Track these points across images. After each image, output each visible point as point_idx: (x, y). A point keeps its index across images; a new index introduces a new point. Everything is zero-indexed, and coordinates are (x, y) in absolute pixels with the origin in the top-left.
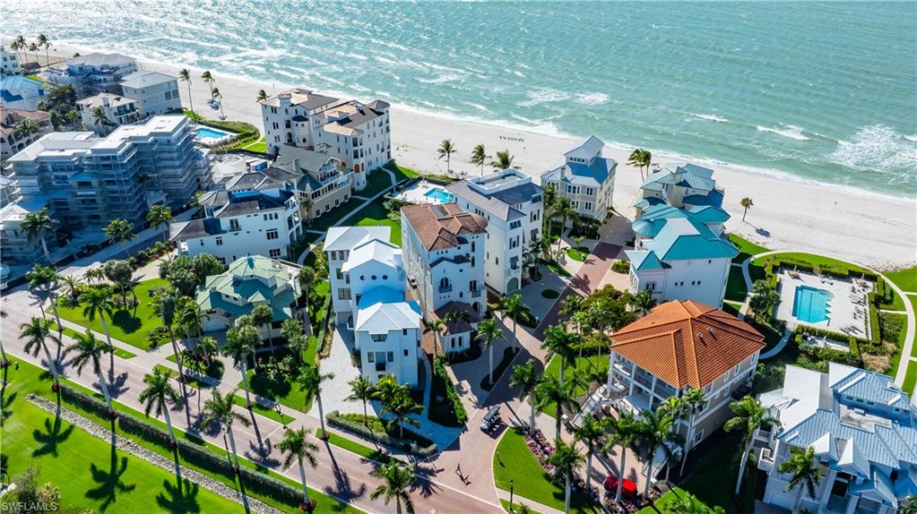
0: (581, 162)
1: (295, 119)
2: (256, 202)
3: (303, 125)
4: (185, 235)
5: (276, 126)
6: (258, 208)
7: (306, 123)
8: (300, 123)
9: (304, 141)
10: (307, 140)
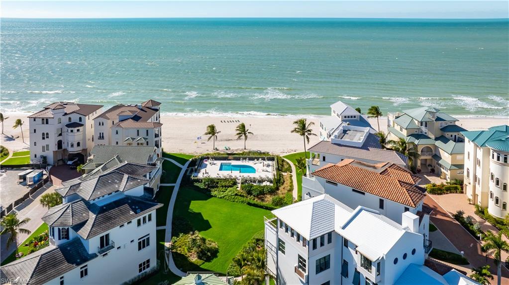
0: (353, 118)
1: (68, 126)
2: (126, 206)
3: (78, 130)
4: (41, 277)
5: (45, 136)
6: (132, 213)
7: (81, 128)
8: (75, 130)
9: (78, 144)
10: (81, 144)
